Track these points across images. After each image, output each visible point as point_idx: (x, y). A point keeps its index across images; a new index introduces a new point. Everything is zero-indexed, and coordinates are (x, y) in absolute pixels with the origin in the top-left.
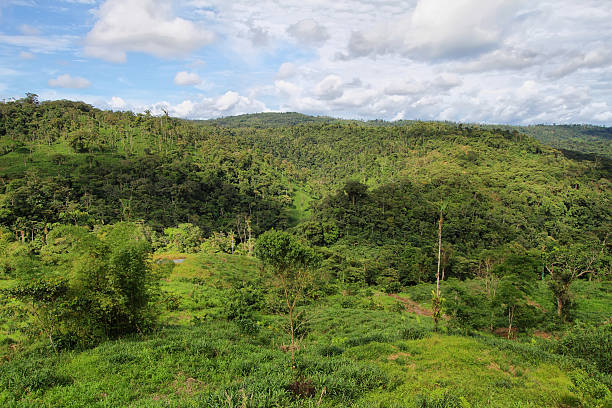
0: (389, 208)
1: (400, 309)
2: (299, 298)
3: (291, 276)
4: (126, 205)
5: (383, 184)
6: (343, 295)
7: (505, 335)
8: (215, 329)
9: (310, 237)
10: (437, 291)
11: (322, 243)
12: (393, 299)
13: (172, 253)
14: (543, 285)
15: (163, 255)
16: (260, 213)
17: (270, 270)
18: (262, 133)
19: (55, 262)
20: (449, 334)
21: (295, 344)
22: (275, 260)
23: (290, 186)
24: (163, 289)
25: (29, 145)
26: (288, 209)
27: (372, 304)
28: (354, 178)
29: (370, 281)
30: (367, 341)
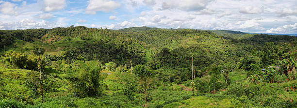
0: (177, 56)
1: (182, 89)
2: (148, 88)
3: (145, 80)
4: (94, 55)
5: (174, 49)
6: (163, 86)
7: (213, 93)
8: (120, 97)
9: (151, 67)
10: (193, 82)
11: (155, 68)
12: (179, 86)
13: (107, 71)
14: (222, 75)
15: (105, 72)
16: (135, 59)
17: (138, 78)
18: (136, 33)
19: (75, 71)
20: (197, 96)
21: (147, 104)
22: (140, 74)
23: (145, 50)
24: (104, 83)
25: (71, 38)
26: (144, 57)
27: (173, 89)
28: (165, 47)
29: (172, 81)
30: (171, 102)
